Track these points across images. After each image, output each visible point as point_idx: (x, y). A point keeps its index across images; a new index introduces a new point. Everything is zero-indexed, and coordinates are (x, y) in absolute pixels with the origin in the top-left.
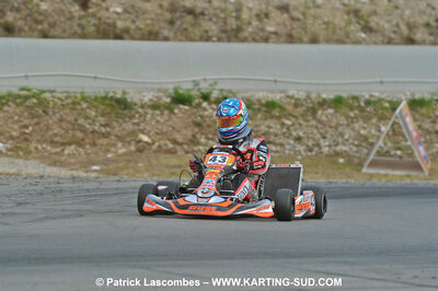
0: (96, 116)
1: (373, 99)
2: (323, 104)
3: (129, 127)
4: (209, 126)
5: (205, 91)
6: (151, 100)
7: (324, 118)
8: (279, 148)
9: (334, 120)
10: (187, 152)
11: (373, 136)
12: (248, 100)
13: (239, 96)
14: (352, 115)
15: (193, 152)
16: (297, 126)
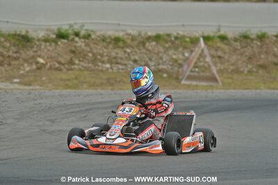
0: (10, 47)
1: (179, 36)
2: (149, 38)
3: (31, 53)
4: (80, 53)
5: (76, 31)
6: (43, 36)
7: (150, 48)
8: (124, 67)
9: (156, 49)
10: (68, 70)
11: (181, 59)
12: (103, 36)
13: (98, 33)
14: (167, 45)
15: (71, 69)
16: (134, 53)
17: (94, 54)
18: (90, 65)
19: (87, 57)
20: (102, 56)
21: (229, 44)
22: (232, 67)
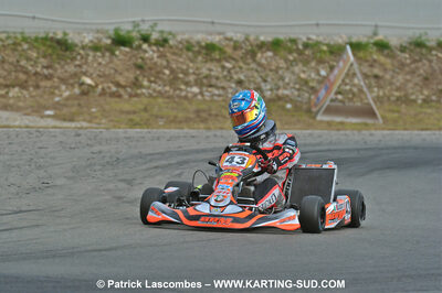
0: (38, 58)
1: (310, 42)
2: (262, 46)
3: (71, 69)
4: (150, 69)
5: (143, 32)
6: (91, 41)
7: (263, 61)
8: (221, 92)
9: (274, 63)
10: (131, 96)
11: (313, 79)
12: (188, 42)
13: (179, 38)
14: (291, 58)
15: (137, 95)
16: (238, 69)
17: (172, 71)
18: (167, 88)
19: (161, 75)
20: (186, 73)
21: (392, 56)
22: (397, 94)
